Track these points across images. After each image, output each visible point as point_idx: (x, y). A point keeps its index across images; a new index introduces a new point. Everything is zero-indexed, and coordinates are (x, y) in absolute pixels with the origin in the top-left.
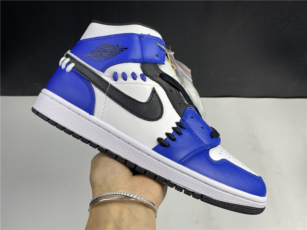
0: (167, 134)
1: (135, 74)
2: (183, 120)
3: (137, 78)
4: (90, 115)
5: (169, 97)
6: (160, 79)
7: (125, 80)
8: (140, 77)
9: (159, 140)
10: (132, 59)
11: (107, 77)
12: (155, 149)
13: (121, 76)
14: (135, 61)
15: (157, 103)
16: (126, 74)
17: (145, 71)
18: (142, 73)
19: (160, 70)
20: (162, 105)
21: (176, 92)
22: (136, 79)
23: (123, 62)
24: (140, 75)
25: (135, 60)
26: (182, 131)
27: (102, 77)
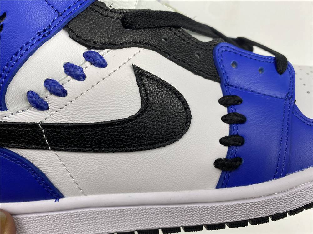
0: (223, 141)
1: (72, 66)
2: (225, 86)
3: (86, 72)
4: (57, 202)
5: (174, 59)
6: (129, 36)
7: (64, 96)
8: (88, 64)
9: (218, 164)
10: (39, 34)
11: (22, 113)
12: (222, 184)
13: (48, 93)
14: (49, 33)
15: (164, 94)
16: (54, 81)
17: (86, 40)
18: (84, 49)
19: (115, 11)
20: (175, 89)
21: (175, 33)
22: (84, 77)
23: (23, 58)
24: (83, 59)
25: (45, 31)
26: (242, 110)
27: (12, 121)
